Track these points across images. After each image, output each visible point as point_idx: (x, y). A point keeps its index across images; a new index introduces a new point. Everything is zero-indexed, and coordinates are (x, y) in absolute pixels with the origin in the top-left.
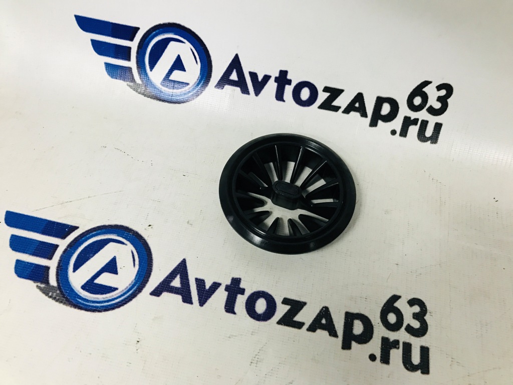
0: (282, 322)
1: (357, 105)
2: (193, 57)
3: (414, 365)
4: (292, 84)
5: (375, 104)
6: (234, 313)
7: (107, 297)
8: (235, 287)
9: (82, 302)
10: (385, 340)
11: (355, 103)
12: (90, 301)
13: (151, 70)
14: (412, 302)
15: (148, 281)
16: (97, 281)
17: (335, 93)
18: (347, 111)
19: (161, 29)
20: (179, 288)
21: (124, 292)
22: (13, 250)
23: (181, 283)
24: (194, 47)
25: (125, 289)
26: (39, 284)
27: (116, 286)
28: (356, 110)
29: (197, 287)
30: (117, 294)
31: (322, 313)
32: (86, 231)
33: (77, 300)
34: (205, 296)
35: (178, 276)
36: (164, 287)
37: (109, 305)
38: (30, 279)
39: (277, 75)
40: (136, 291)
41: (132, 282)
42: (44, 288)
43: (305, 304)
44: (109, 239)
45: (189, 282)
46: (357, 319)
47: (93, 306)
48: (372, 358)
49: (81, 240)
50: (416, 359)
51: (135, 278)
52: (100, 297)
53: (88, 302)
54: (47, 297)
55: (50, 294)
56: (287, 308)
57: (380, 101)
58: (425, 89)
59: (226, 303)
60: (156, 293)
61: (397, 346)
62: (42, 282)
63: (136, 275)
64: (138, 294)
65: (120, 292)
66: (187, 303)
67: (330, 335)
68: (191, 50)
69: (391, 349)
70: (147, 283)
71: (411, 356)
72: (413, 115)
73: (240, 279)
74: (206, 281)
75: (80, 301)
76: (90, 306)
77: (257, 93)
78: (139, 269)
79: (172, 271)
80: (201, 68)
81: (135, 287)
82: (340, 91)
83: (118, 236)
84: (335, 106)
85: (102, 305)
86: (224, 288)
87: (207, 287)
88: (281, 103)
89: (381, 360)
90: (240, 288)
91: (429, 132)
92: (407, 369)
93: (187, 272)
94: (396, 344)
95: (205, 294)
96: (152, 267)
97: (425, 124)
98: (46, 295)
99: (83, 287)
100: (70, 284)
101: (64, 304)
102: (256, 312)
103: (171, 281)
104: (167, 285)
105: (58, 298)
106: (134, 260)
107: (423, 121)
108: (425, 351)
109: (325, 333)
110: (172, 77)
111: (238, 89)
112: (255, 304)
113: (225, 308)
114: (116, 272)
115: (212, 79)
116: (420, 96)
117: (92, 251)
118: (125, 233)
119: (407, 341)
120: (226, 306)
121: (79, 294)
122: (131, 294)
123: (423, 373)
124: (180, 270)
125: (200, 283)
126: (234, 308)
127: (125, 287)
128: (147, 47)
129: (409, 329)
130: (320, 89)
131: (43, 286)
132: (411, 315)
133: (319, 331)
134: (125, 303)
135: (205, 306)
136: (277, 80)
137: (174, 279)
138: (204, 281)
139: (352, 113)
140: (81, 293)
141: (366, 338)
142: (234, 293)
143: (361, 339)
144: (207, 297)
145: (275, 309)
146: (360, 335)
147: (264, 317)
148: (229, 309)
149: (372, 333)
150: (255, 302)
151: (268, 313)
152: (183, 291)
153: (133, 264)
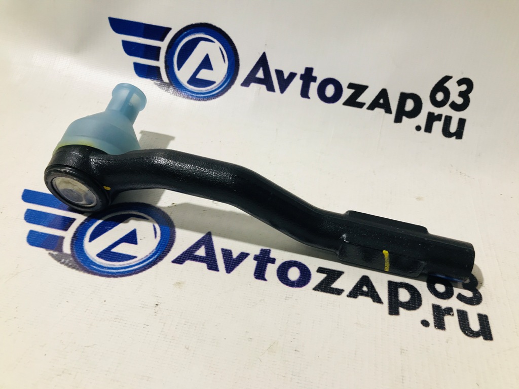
0: (318, 288)
1: (381, 101)
2: (221, 56)
3: (473, 331)
4: (317, 81)
5: (399, 99)
6: (265, 280)
7: (124, 265)
8: (265, 257)
9: (97, 268)
10: (436, 308)
11: (380, 100)
12: (105, 267)
13: (179, 70)
15: (170, 250)
16: (115, 250)
17: (359, 89)
18: (372, 107)
19: (193, 30)
20: (204, 257)
21: (144, 259)
22: (27, 222)
23: (206, 253)
24: (223, 46)
25: (145, 257)
26: (51, 252)
27: (134, 255)
28: (380, 106)
29: (224, 256)
30: (136, 261)
31: (363, 282)
33: (91, 267)
34: (232, 266)
35: (203, 247)
36: (188, 255)
37: (126, 272)
38: (43, 247)
39: (303, 72)
40: (156, 259)
41: (153, 251)
42: (57, 255)
43: (343, 273)
44: (130, 214)
45: (214, 252)
46: (402, 287)
47: (108, 272)
48: (425, 323)
49: (99, 215)
50: (475, 325)
51: (157, 248)
52: (117, 264)
53: (103, 269)
54: (59, 264)
55: (63, 260)
56: (323, 276)
57: (404, 97)
58: (446, 85)
59: (256, 271)
60: (179, 260)
62: (55, 250)
63: (158, 246)
64: (159, 261)
65: (139, 260)
66: (213, 270)
67: (374, 301)
68: (220, 49)
69: (444, 315)
70: (168, 252)
71: (468, 323)
73: (269, 250)
74: (232, 251)
75: (95, 267)
76: (105, 272)
77: (282, 90)
78: (161, 240)
79: (196, 242)
80: (229, 66)
81: (156, 256)
82: (365, 88)
83: (140, 212)
84: (360, 103)
85: (119, 271)
86: (253, 257)
87: (235, 256)
88: (306, 100)
89: (435, 326)
90: (271, 258)
91: (453, 128)
92: (466, 334)
93: (212, 243)
94: (449, 311)
95: (232, 263)
96: (175, 238)
97: (448, 119)
98: (58, 262)
99: (99, 255)
100: (85, 252)
101: (77, 269)
102: (289, 280)
103: (195, 251)
104: (190, 254)
105: (70, 264)
106: (156, 233)
107: (446, 117)
108: (483, 319)
109: (369, 300)
110: (199, 76)
111: (264, 87)
112: (287, 272)
113: (255, 275)
114: (135, 243)
116: (442, 91)
117: (111, 225)
118: (147, 210)
119: (462, 309)
120: (255, 273)
121: (93, 261)
122: (152, 262)
123: (486, 339)
124: (204, 242)
125: (227, 253)
126: (264, 275)
127: (145, 255)
128: (177, 46)
129: (461, 298)
130: (345, 86)
131: (55, 253)
133: (361, 298)
134: (144, 270)
135: (232, 273)
136: (302, 77)
137: (198, 249)
138: (231, 251)
139: (377, 110)
140: (95, 260)
141: (415, 305)
142: (264, 262)
143: (409, 306)
144: (234, 265)
145: (310, 277)
146: (408, 302)
147: (298, 284)
148: (259, 276)
149: (421, 301)
150: (287, 271)
151: (302, 280)
152: (208, 260)
153: (154, 236)
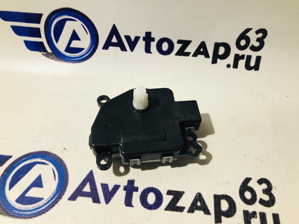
0: (168, 208)
1: (202, 50)
2: (84, 30)
5: (214, 48)
6: (132, 206)
7: (35, 206)
8: (131, 187)
9: (17, 212)
10: (246, 213)
11: (200, 49)
12: (23, 211)
14: (261, 181)
15: (65, 190)
16: (29, 194)
19: (58, 13)
20: (89, 192)
21: (48, 200)
23: (90, 189)
24: (84, 23)
25: (49, 198)
27: (42, 197)
28: (201, 53)
29: (103, 190)
30: (43, 203)
31: (197, 198)
32: (18, 159)
34: (109, 196)
35: (88, 184)
36: (78, 193)
39: (144, 36)
40: (57, 198)
41: (54, 192)
43: (183, 192)
44: (36, 162)
45: (96, 187)
46: (223, 198)
47: (25, 215)
49: (14, 166)
51: (57, 189)
52: (30, 207)
53: (21, 212)
56: (171, 197)
57: (217, 46)
58: (248, 34)
59: (125, 200)
60: (73, 198)
61: (256, 216)
63: (57, 187)
65: (45, 201)
66: (96, 202)
67: (205, 214)
68: (82, 25)
69: (251, 218)
70: (65, 191)
71: (266, 222)
72: (241, 53)
73: (134, 180)
74: (109, 185)
75: (15, 211)
76: (23, 215)
77: (132, 49)
78: (59, 181)
79: (83, 181)
80: (91, 37)
81: (57, 196)
82: (189, 42)
83: (42, 159)
84: (187, 53)
86: (123, 188)
87: (110, 189)
88: (149, 54)
90: (135, 187)
91: (252, 63)
93: (94, 180)
94: (254, 213)
95: (109, 195)
96: (68, 179)
97: (249, 58)
99: (18, 201)
100: (8, 199)
102: (148, 204)
103: (83, 188)
104: (80, 191)
106: (55, 176)
107: (248, 56)
108: (276, 217)
109: (201, 213)
110: (72, 46)
112: (147, 198)
113: (125, 203)
114: (41, 186)
115: (99, 44)
116: (244, 39)
117: (23, 173)
118: (47, 156)
119: (262, 211)
120: (125, 202)
122: (54, 201)
124: (88, 179)
125: (105, 187)
126: (131, 202)
127: (49, 196)
128: (51, 26)
129: (262, 202)
130: (175, 42)
132: (262, 191)
133: (196, 212)
134: (49, 209)
135: (110, 203)
136: (144, 39)
137: (85, 186)
138: (107, 185)
139: (199, 56)
141: (232, 212)
142: (130, 191)
143: (228, 214)
144: (111, 196)
145: (162, 200)
146: (227, 211)
147: (155, 207)
148: (128, 204)
149: (236, 209)
150: (147, 196)
151: (157, 203)
152: (92, 194)
153: (54, 179)
